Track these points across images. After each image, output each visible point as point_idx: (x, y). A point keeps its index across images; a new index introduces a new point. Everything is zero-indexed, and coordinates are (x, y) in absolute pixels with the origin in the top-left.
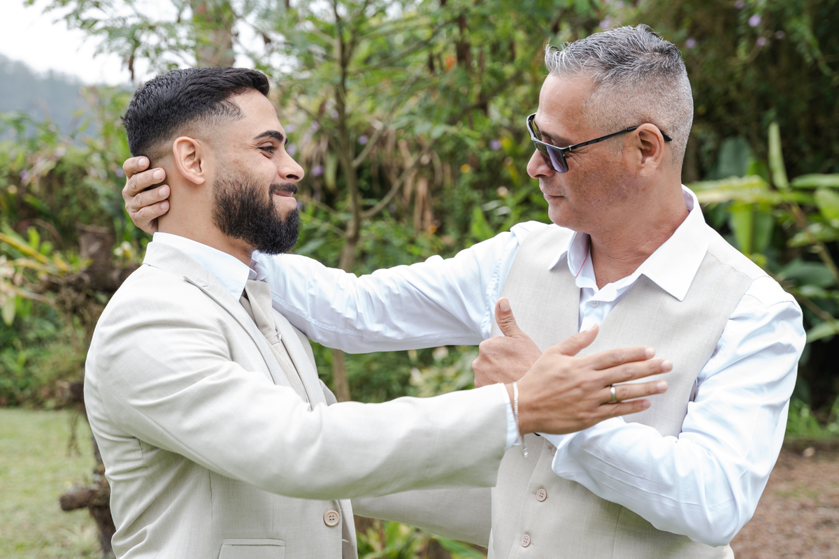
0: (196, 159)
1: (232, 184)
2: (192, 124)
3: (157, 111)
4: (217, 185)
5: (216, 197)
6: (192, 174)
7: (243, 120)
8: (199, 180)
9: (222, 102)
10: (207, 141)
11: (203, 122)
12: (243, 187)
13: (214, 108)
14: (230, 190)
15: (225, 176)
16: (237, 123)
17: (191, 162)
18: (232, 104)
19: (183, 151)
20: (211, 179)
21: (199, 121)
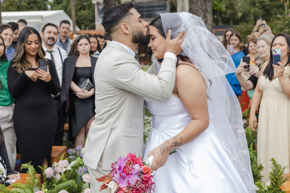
0: (126, 28)
1: (136, 32)
2: (123, 20)
3: (113, 19)
4: (133, 33)
5: (133, 36)
6: (126, 32)
7: (134, 15)
8: (129, 33)
9: (128, 13)
10: (128, 23)
11: (126, 18)
12: (139, 32)
13: (127, 15)
14: (136, 34)
15: (134, 31)
16: (133, 17)
17: (125, 29)
18: (130, 12)
19: (123, 27)
20: (131, 32)
21: (125, 19)
